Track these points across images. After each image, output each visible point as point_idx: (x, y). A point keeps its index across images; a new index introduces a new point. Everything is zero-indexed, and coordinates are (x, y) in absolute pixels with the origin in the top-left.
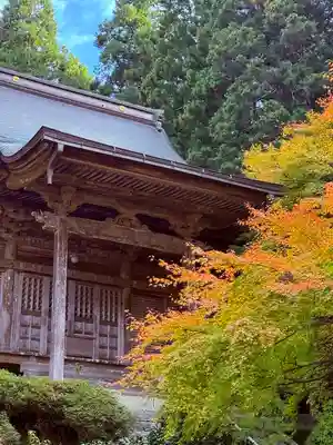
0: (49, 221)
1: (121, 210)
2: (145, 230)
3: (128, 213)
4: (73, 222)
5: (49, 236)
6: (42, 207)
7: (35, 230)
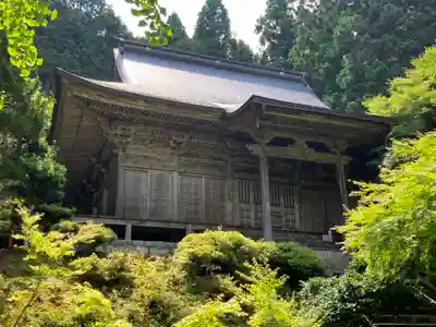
0: (255, 149)
1: (296, 139)
2: (312, 151)
3: (301, 141)
4: (268, 148)
5: (257, 158)
6: (251, 140)
7: (248, 154)
